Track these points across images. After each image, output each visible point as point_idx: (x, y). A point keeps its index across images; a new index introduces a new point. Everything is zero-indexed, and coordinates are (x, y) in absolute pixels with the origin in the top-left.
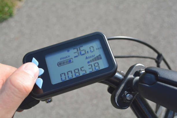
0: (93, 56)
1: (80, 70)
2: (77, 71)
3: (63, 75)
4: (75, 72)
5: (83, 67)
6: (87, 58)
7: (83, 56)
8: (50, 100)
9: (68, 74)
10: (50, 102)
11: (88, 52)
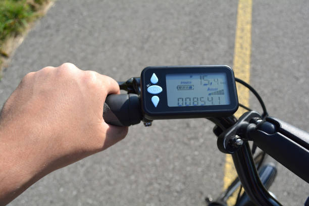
0: (216, 89)
1: (199, 99)
2: (195, 100)
3: (181, 100)
4: (193, 100)
5: (203, 98)
6: (209, 89)
7: (205, 87)
8: (149, 124)
9: (186, 100)
10: (148, 125)
11: (211, 83)
